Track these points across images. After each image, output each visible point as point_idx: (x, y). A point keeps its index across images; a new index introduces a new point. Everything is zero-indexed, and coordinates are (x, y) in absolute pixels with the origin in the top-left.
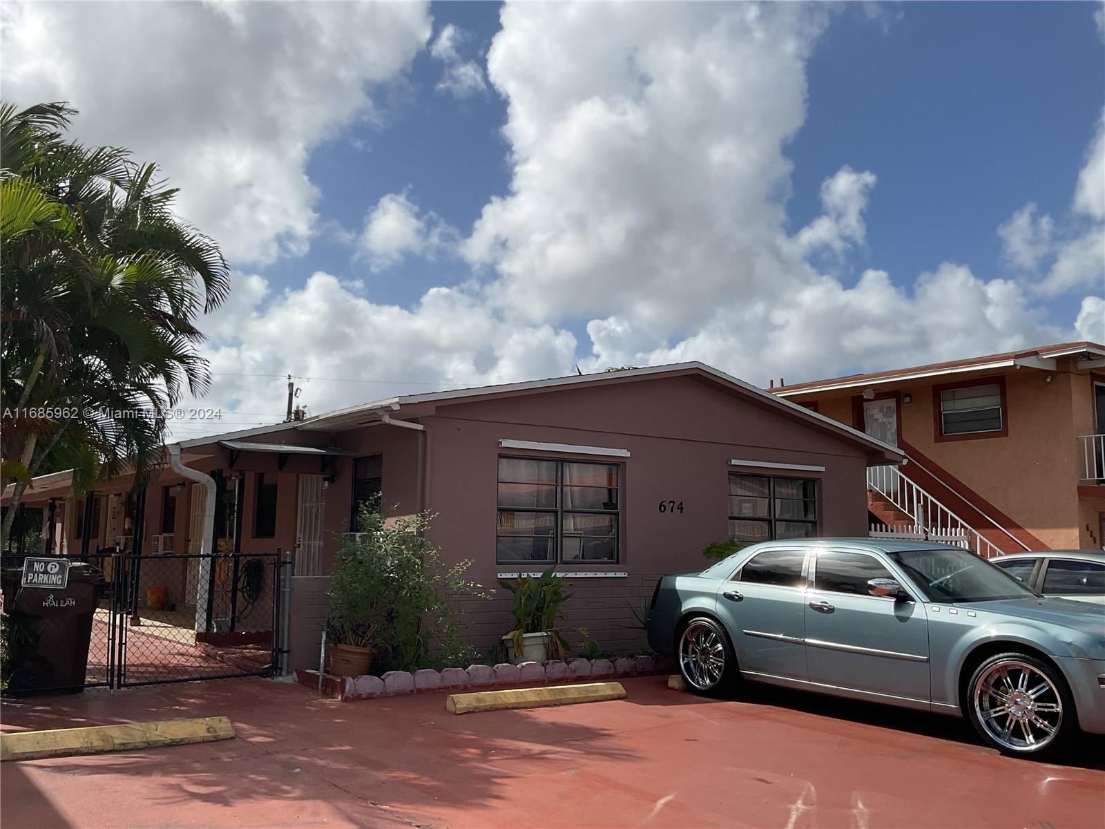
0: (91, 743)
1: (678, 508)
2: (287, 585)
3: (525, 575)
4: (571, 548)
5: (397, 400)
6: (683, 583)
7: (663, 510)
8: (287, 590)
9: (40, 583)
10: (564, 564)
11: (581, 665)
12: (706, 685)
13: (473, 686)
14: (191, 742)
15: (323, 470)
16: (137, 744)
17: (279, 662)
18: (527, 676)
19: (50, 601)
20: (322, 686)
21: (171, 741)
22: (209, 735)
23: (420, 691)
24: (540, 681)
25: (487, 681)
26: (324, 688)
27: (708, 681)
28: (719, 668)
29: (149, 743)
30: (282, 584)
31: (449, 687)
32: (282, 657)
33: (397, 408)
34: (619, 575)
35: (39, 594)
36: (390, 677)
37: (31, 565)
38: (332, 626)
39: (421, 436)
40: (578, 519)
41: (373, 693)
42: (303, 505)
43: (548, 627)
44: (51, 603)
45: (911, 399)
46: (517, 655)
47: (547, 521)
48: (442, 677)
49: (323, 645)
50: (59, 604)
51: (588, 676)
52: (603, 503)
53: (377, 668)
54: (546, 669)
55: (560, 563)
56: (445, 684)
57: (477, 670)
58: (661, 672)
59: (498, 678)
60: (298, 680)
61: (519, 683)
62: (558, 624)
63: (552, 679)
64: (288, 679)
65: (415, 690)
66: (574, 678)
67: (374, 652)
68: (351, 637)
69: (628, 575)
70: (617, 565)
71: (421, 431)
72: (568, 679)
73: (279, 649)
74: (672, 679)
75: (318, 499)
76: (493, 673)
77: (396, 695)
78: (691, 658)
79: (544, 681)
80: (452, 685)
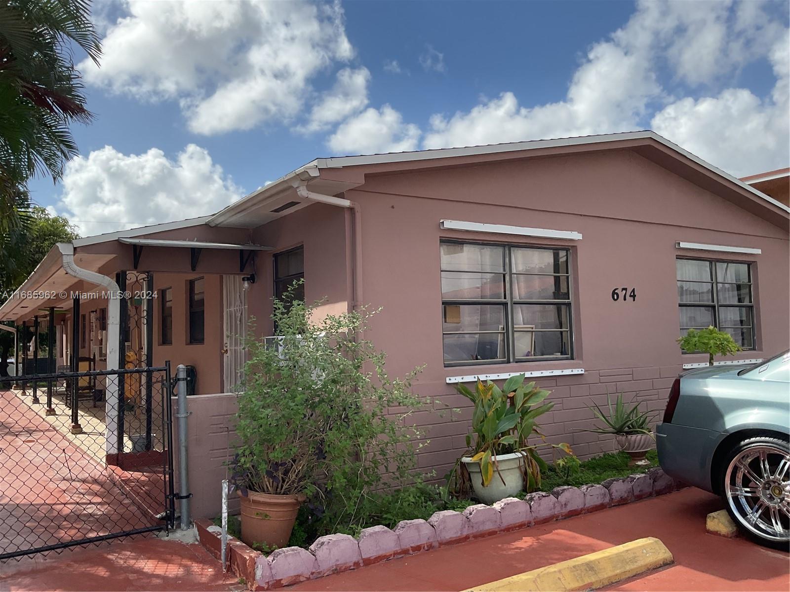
1: (631, 296)
2: (183, 410)
3: (483, 378)
4: (523, 345)
5: (315, 163)
7: (616, 298)
8: (182, 415)
10: (516, 362)
11: (572, 496)
12: (777, 535)
13: (441, 544)
15: (242, 269)
17: (176, 511)
18: (509, 520)
20: (226, 560)
23: (368, 562)
24: (524, 525)
25: (459, 534)
26: (228, 563)
27: (780, 530)
31: (409, 550)
32: (180, 504)
33: (315, 173)
34: (576, 372)
36: (324, 547)
39: (347, 216)
40: (525, 312)
41: (299, 576)
42: (228, 309)
43: (521, 446)
46: (485, 484)
47: (496, 315)
48: (397, 535)
49: (224, 501)
51: (582, 510)
52: (551, 292)
54: (531, 507)
55: (513, 362)
56: (403, 547)
57: (444, 520)
58: (659, 493)
59: (472, 527)
60: (198, 538)
61: (500, 531)
62: (532, 442)
63: (538, 520)
64: (187, 535)
65: (361, 561)
66: (566, 515)
67: (300, 499)
68: (267, 482)
69: (585, 371)
70: (572, 361)
71: (347, 208)
72: (558, 516)
73: (174, 495)
74: (714, 518)
75: (241, 302)
76: (465, 522)
77: (334, 573)
78: (744, 492)
79: (530, 523)
80: (412, 547)
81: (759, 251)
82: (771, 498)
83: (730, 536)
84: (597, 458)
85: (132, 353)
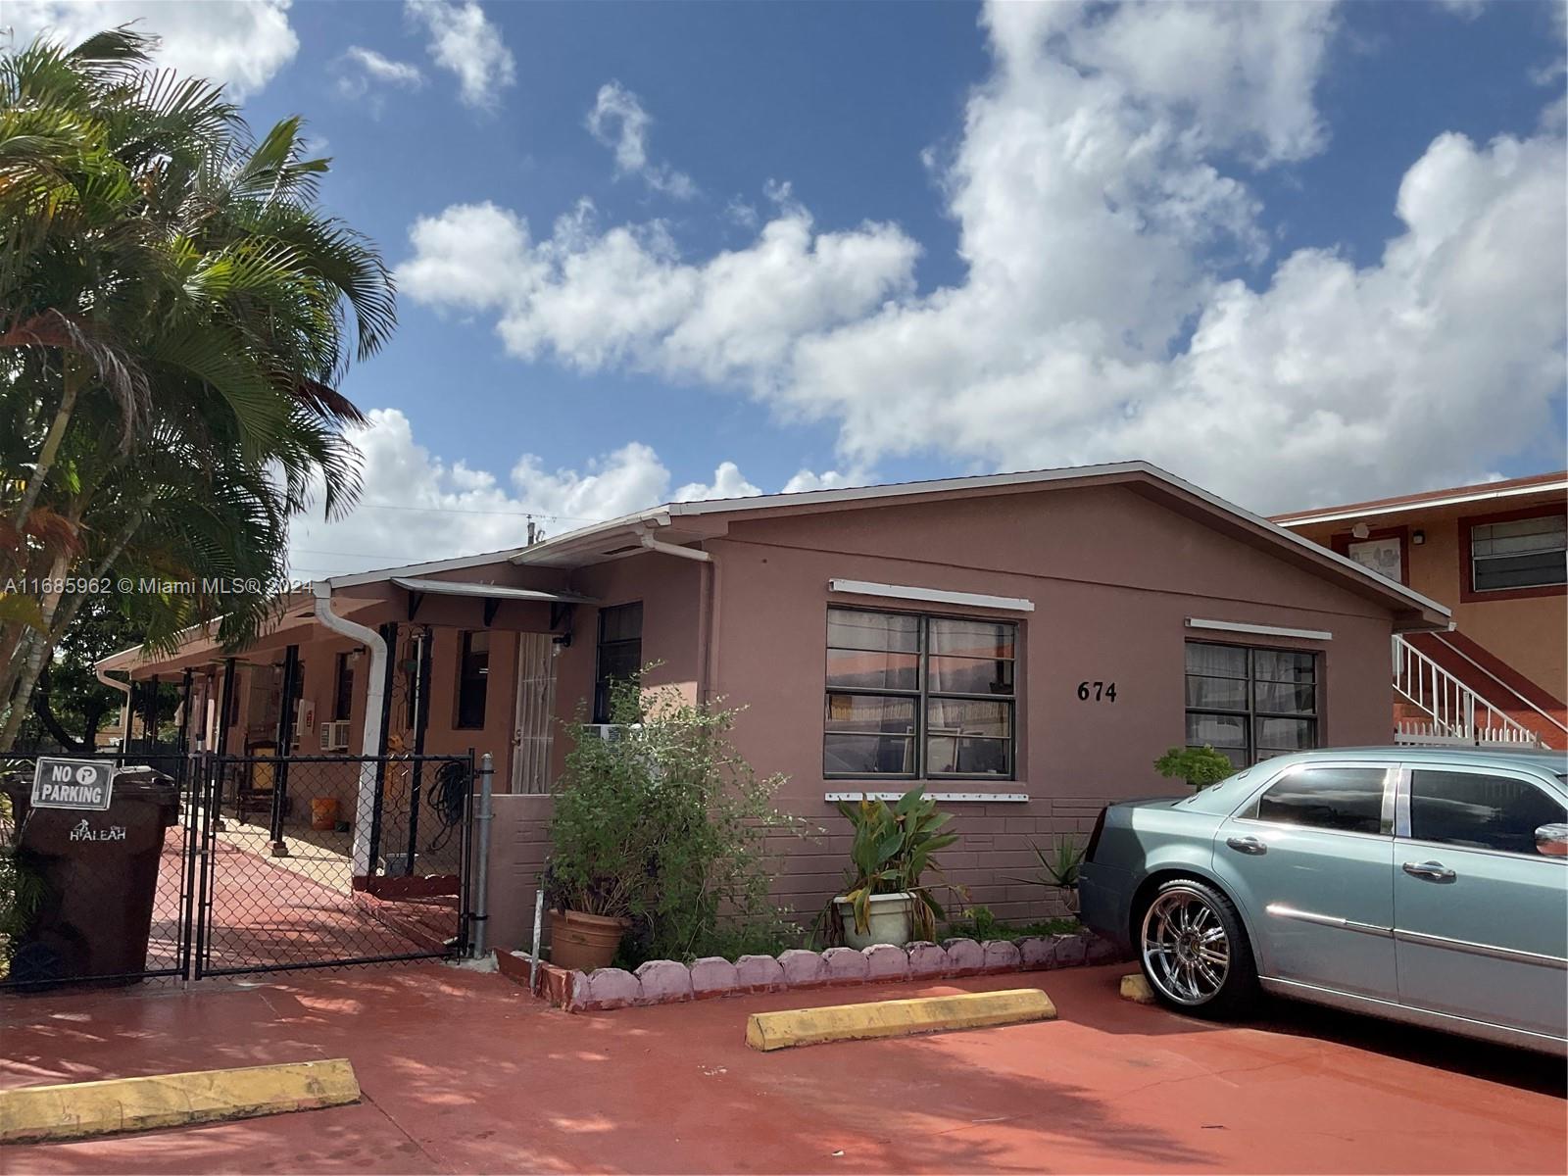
0: (78, 1117)
1: (1107, 694)
2: (485, 811)
3: (871, 797)
4: (940, 754)
5: (666, 509)
6: (1145, 820)
7: (1084, 696)
8: (485, 816)
9: (64, 802)
10: (928, 779)
11: (968, 951)
12: (1192, 998)
13: (790, 987)
14: (275, 1112)
15: (553, 627)
16: (168, 1118)
17: (470, 936)
18: (879, 969)
19: (83, 832)
20: (536, 983)
21: (235, 1110)
22: (310, 1096)
23: (700, 996)
24: (899, 978)
25: (813, 979)
26: (537, 987)
27: (1195, 992)
28: (1218, 969)
29: (192, 1115)
30: (476, 806)
31: (749, 989)
32: (475, 927)
33: (665, 522)
34: (1015, 798)
35: (63, 819)
36: (650, 970)
37: (48, 770)
38: (557, 879)
39: (704, 573)
40: (949, 709)
41: (620, 1000)
42: (526, 681)
43: (910, 884)
44: (84, 833)
45: (1424, 540)
46: (860, 931)
47: (902, 711)
48: (738, 970)
49: (537, 914)
50: (98, 836)
51: (979, 970)
52: (991, 684)
53: (629, 957)
54: (909, 957)
55: (924, 778)
56: (743, 984)
57: (795, 959)
58: (1096, 962)
59: (831, 972)
60: (498, 967)
61: (866, 982)
62: (926, 879)
63: (919, 974)
64: (484, 965)
65: (692, 994)
66: (957, 974)
67: (624, 924)
68: (587, 900)
69: (1030, 798)
70: (1013, 783)
71: (704, 562)
72: (946, 974)
73: (470, 915)
74: (1129, 980)
75: (546, 671)
76: (822, 965)
77: (659, 1003)
78: (1162, 949)
79: (906, 977)
80: (754, 986)
81: (1327, 636)
82: (1189, 955)
83: (1143, 1001)
84: (1042, 924)
85: (397, 737)
